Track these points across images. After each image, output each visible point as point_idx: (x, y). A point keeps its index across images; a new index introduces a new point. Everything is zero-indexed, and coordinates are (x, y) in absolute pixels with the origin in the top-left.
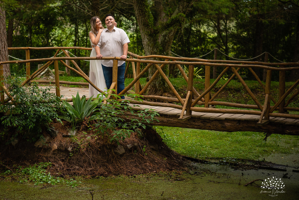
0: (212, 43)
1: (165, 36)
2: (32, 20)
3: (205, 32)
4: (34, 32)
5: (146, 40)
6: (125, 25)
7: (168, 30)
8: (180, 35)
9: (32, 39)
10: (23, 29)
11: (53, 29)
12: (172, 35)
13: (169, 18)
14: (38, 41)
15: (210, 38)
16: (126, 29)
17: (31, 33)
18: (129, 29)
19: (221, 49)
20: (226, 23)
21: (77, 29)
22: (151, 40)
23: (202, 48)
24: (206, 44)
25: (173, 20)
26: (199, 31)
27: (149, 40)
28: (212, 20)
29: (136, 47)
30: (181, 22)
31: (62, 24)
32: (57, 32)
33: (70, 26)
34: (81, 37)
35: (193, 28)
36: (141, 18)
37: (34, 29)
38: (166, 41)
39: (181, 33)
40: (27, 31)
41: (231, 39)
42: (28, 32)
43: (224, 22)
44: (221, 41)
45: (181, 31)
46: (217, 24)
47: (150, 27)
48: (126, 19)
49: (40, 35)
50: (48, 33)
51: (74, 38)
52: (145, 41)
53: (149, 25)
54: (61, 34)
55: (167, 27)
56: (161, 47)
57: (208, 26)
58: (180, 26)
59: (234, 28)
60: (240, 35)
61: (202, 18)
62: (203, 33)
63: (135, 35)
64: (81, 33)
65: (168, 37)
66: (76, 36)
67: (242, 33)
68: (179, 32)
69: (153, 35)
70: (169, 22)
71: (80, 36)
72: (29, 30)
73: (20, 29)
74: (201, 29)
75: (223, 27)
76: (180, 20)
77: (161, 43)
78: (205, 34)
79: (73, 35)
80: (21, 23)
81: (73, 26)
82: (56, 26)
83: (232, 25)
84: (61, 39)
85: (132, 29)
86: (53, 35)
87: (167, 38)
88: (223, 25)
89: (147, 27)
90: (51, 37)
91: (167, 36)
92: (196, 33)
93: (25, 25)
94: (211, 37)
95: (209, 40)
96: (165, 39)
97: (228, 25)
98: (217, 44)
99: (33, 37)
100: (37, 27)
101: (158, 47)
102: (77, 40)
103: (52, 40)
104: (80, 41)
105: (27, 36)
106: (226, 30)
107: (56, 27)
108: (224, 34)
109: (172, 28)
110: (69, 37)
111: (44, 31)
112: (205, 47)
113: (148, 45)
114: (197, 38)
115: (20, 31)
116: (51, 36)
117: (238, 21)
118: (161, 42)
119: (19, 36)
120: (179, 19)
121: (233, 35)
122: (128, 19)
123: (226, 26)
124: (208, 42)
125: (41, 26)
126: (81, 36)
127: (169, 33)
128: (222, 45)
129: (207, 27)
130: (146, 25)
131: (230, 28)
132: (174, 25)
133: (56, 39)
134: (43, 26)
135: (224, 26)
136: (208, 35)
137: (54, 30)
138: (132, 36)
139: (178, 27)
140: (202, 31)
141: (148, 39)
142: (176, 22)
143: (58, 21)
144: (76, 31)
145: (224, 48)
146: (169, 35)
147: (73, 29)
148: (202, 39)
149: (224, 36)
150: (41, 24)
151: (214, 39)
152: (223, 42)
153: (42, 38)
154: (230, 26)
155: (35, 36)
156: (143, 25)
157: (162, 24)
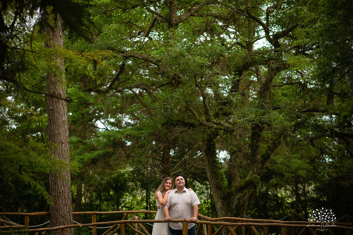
0: (290, 208)
1: (239, 199)
2: (101, 186)
3: (282, 196)
4: (103, 199)
5: (220, 203)
6: (199, 191)
7: (242, 193)
8: (254, 198)
9: (102, 206)
10: (92, 196)
11: (123, 195)
12: (247, 198)
13: (243, 180)
14: (108, 208)
15: (288, 203)
16: (199, 194)
17: (101, 200)
18: (203, 194)
19: (300, 214)
20: (304, 187)
21: (148, 194)
22: (225, 204)
23: (280, 213)
24: (284, 209)
25: (247, 182)
26: (277, 196)
27: (223, 204)
28: (289, 184)
29: (211, 213)
30: (255, 184)
31: (133, 190)
32: (128, 198)
33: (141, 192)
34: (153, 204)
35: (270, 193)
36: (214, 181)
37: (104, 196)
38: (240, 204)
39: (256, 196)
40: (96, 197)
41: (310, 203)
42: (97, 199)
43: (303, 186)
44: (300, 206)
45: (256, 193)
46: (295, 188)
47: (223, 190)
48: (199, 184)
49: (110, 202)
50: (119, 200)
51: (145, 204)
52: (219, 205)
53: (223, 188)
54: (132, 201)
55: (241, 189)
56: (235, 210)
57: (286, 189)
58: (255, 188)
59: (313, 192)
60: (320, 200)
61: (278, 182)
62: (281, 198)
63: (209, 201)
64: (153, 199)
65: (243, 201)
66: (147, 202)
67: (321, 197)
68: (254, 194)
69: (227, 198)
70: (243, 184)
71: (151, 202)
72: (99, 197)
73: (90, 196)
74: (278, 193)
75: (301, 191)
76: (255, 182)
77: (235, 207)
78: (282, 199)
79: (144, 202)
80: (90, 190)
81: (144, 191)
82: (127, 192)
83: (311, 188)
84: (131, 206)
85: (206, 195)
86: (123, 202)
87: (241, 201)
88: (301, 188)
89: (220, 190)
90: (121, 204)
91: (242, 199)
92: (274, 197)
93: (94, 191)
94: (289, 201)
95: (287, 205)
96: (240, 202)
97: (306, 189)
98: (296, 209)
99: (103, 204)
100: (107, 194)
101: (232, 211)
102: (149, 206)
103: (122, 207)
104: (152, 207)
105: (96, 203)
106: (305, 194)
107: (127, 194)
108: (302, 198)
109: (246, 191)
110: (140, 203)
111: (114, 198)
112: (283, 212)
113: (222, 209)
114: (275, 202)
115: (89, 198)
116: (122, 202)
117: (316, 185)
118: (236, 205)
119: (88, 203)
120: (253, 181)
121: (312, 200)
122: (201, 184)
123: (304, 189)
124: (286, 207)
125: (111, 193)
126: (153, 202)
127: (244, 196)
128: (301, 210)
129: (284, 191)
130: (219, 188)
131: (308, 192)
132: (249, 188)
133: (127, 206)
134: (114, 192)
135: (303, 190)
136: (285, 199)
137: (125, 196)
138: (206, 201)
139: (252, 190)
140: (279, 195)
141: (221, 202)
142: (251, 184)
143: (129, 186)
144: (147, 198)
145: (304, 213)
146: (243, 198)
147: (145, 194)
148: (280, 203)
149: (303, 200)
150: (111, 191)
151: (292, 204)
152: (302, 207)
153: (113, 205)
154: (309, 189)
155: (105, 203)
156: (216, 188)
157: (236, 187)
